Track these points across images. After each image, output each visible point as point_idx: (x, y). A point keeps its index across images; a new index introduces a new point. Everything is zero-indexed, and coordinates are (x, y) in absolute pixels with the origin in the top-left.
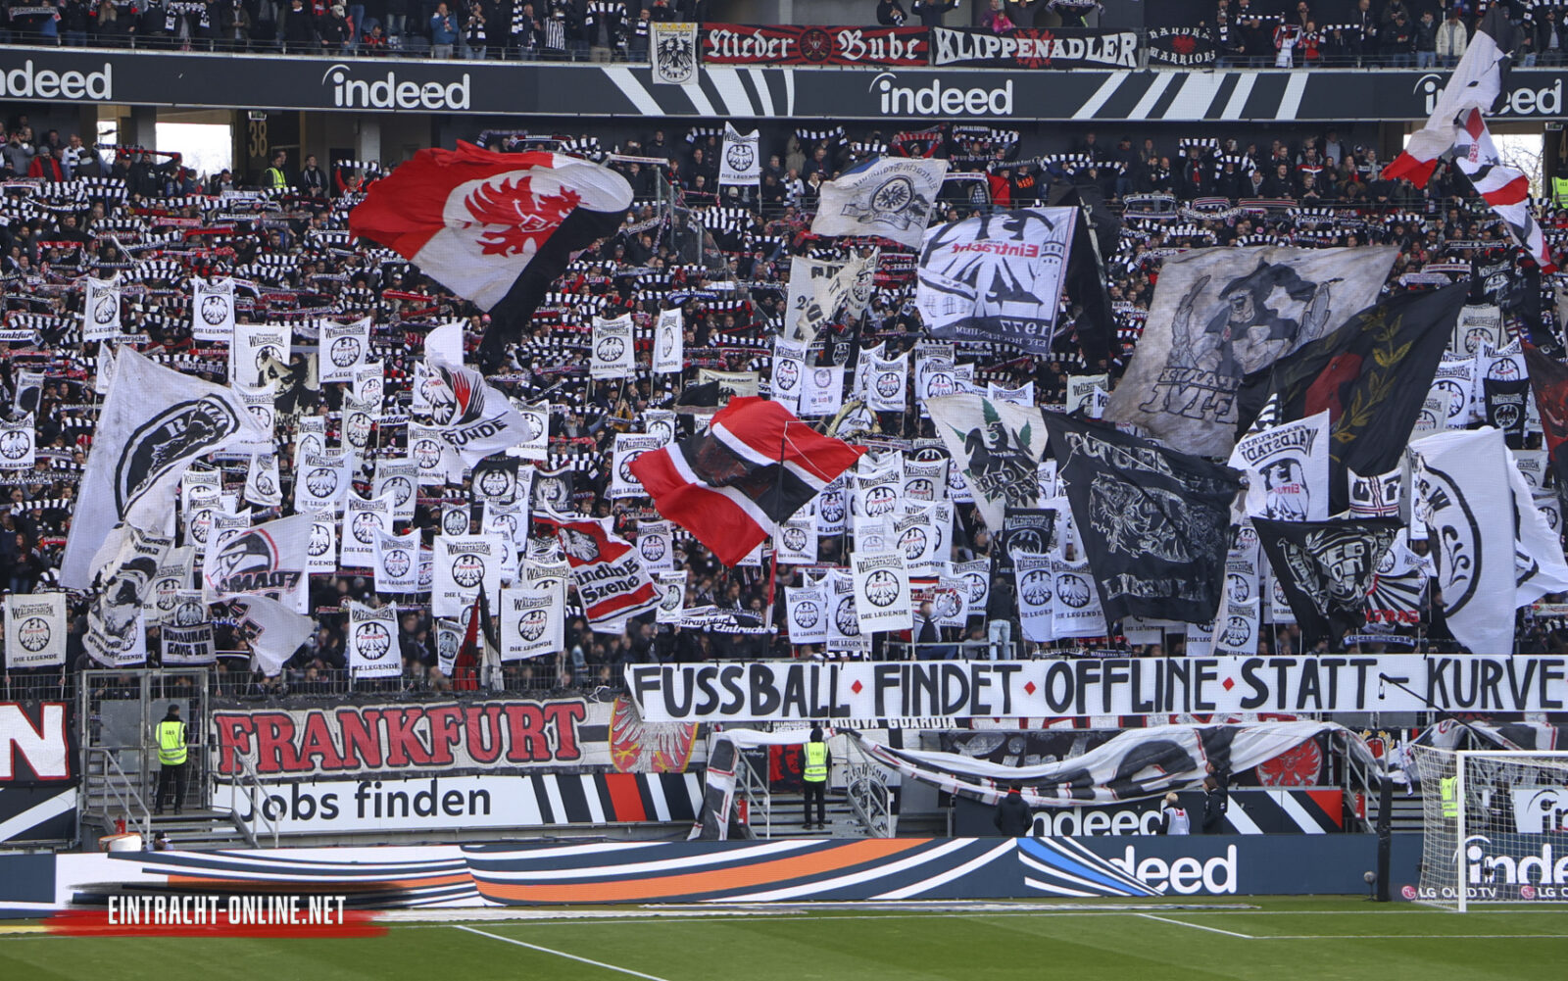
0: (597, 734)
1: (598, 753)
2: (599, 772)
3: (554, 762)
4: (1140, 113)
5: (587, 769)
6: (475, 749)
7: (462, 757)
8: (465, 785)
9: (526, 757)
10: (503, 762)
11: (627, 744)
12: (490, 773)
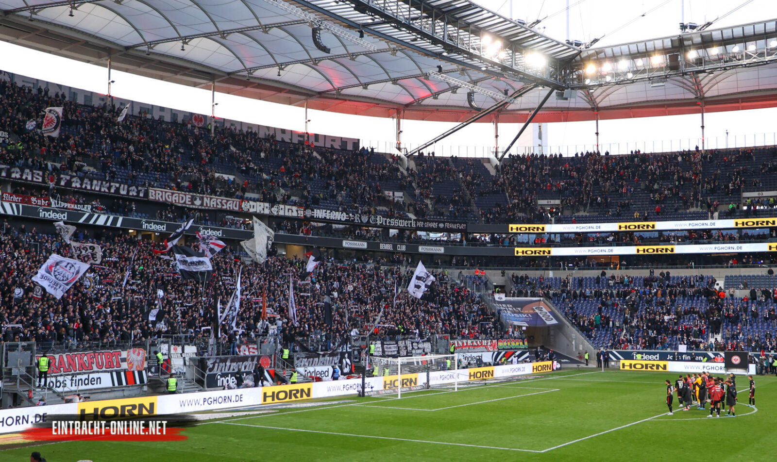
0: (124, 360)
1: (124, 366)
2: (125, 371)
3: (115, 368)
4: (91, 222)
5: (122, 370)
6: (98, 366)
7: (95, 369)
8: (95, 376)
9: (109, 367)
10: (104, 369)
11: (131, 363)
12: (102, 372)
